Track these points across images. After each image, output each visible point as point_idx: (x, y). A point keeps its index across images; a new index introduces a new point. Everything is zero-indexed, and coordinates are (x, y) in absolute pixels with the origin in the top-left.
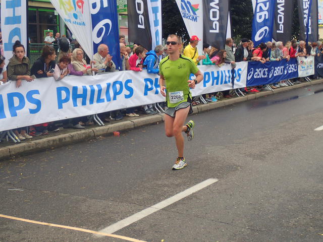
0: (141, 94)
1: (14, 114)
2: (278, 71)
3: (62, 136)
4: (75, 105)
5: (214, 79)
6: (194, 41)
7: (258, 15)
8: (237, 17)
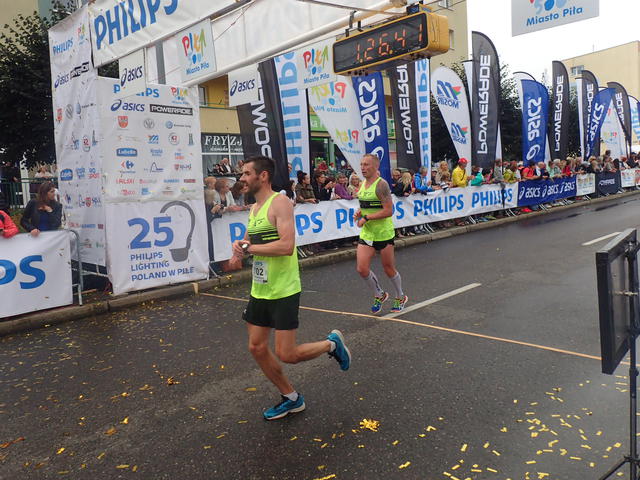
0: (412, 215)
1: (301, 233)
2: (551, 190)
3: (341, 252)
4: (352, 225)
5: (483, 199)
6: (462, 164)
7: (529, 134)
8: (508, 136)
